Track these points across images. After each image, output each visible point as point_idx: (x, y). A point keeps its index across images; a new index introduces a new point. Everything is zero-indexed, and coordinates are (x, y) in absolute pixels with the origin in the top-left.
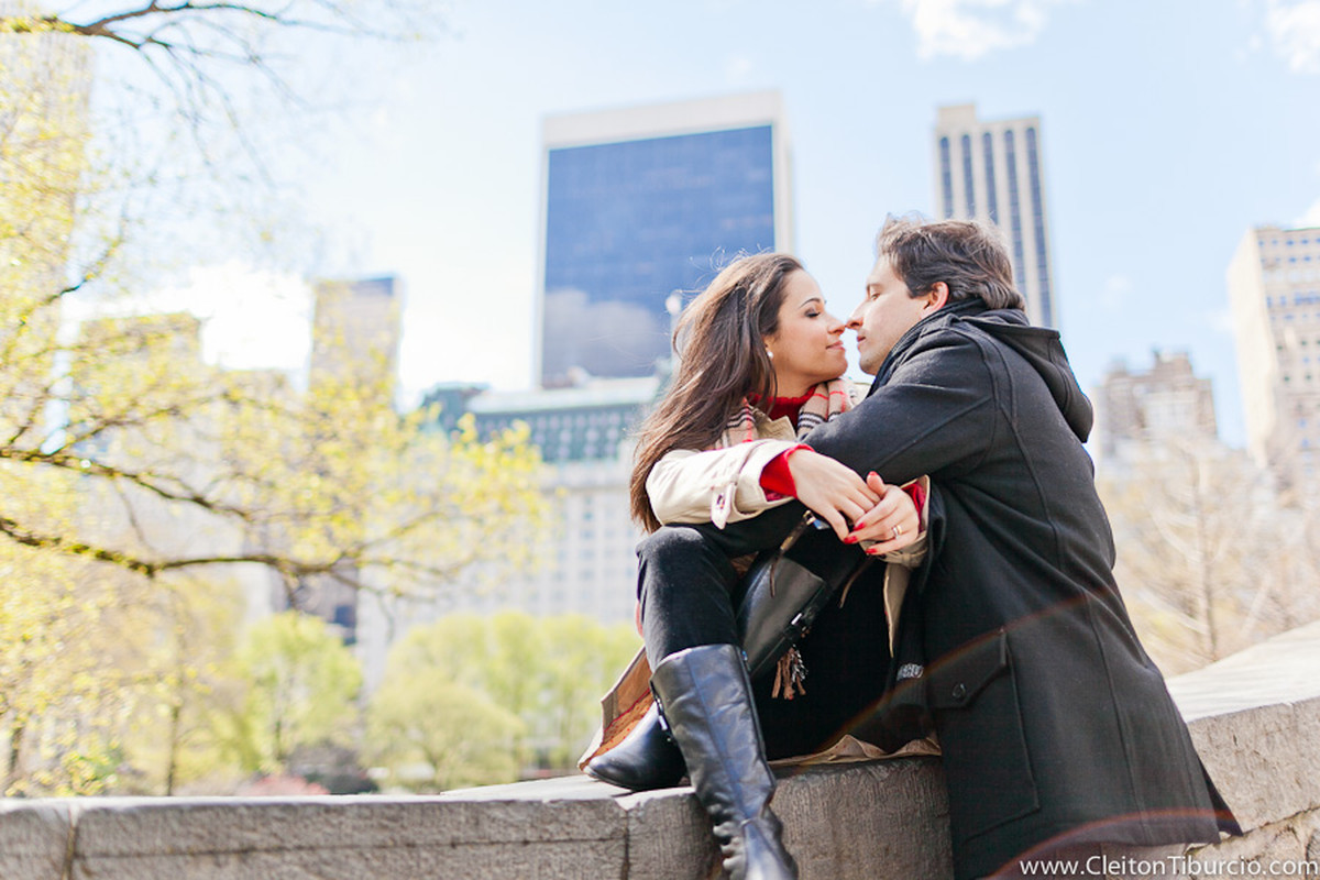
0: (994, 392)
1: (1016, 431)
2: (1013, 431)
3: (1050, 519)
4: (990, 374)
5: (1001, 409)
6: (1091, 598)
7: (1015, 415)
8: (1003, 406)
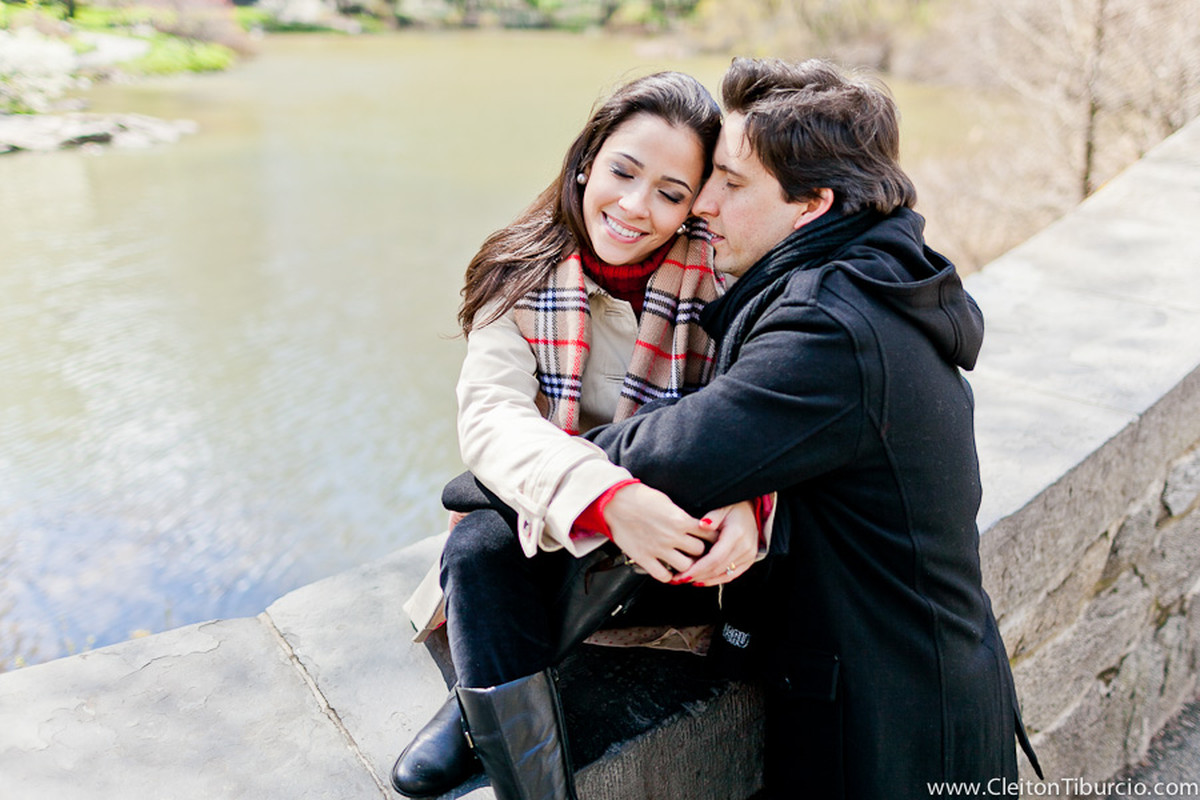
0: (862, 397)
1: (885, 437)
2: (881, 440)
3: (911, 532)
4: (860, 373)
5: (869, 416)
6: (938, 610)
7: (886, 420)
8: (871, 411)
